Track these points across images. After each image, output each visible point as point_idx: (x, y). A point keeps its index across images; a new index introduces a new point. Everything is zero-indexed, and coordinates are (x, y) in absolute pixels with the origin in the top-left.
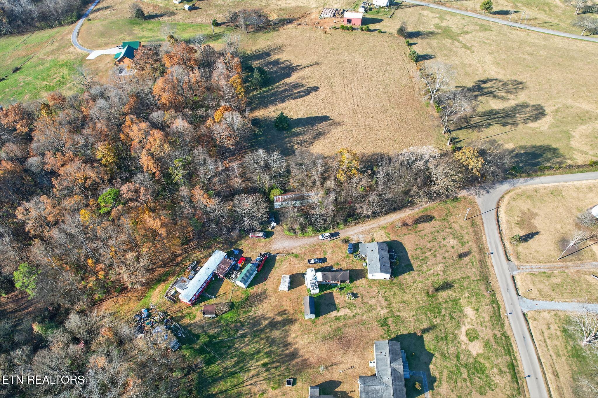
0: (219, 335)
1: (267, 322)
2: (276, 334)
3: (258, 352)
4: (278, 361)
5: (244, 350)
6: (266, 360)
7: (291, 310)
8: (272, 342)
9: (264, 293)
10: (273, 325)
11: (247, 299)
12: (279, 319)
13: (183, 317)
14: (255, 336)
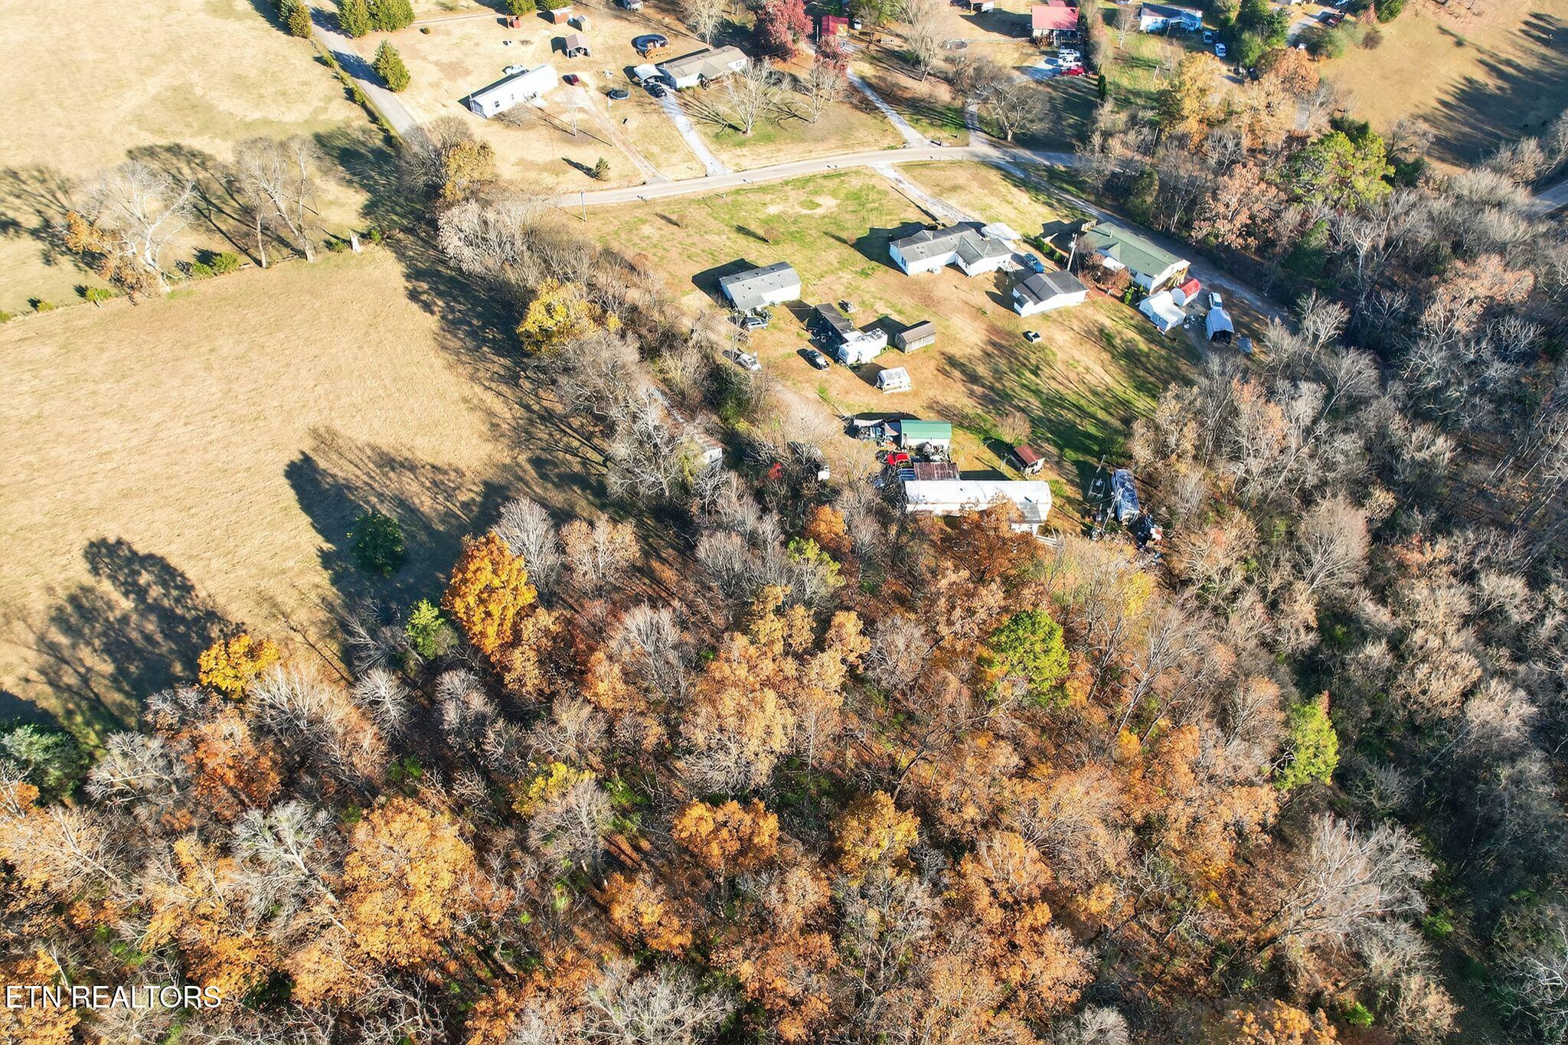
0: (1047, 440)
1: (975, 387)
2: (982, 370)
3: (1024, 386)
4: (1017, 359)
5: (1037, 403)
6: (1028, 374)
7: (932, 364)
8: (998, 374)
9: (930, 407)
10: (973, 378)
11: (961, 425)
12: (957, 374)
13: (1070, 501)
14: (1008, 395)
